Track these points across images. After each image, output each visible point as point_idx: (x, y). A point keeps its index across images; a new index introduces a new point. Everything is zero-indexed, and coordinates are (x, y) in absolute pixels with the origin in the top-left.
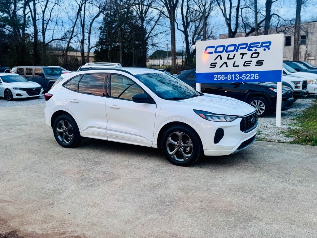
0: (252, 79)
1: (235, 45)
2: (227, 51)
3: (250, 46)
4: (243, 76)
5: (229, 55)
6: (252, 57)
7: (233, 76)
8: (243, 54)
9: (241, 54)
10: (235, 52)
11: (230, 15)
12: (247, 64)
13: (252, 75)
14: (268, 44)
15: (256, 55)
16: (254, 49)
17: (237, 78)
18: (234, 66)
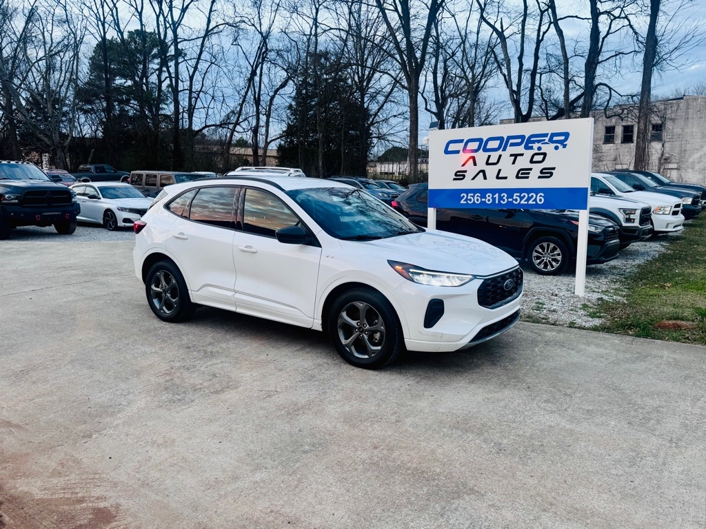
0: (530, 202)
1: (501, 139)
2: (485, 150)
3: (529, 141)
4: (515, 198)
5: (489, 156)
6: (532, 161)
7: (497, 195)
8: (516, 156)
9: (511, 155)
10: (500, 152)
11: (519, 85)
12: (523, 174)
13: (532, 196)
14: (562, 138)
15: (539, 158)
16: (536, 146)
17: (504, 200)
18: (498, 177)
